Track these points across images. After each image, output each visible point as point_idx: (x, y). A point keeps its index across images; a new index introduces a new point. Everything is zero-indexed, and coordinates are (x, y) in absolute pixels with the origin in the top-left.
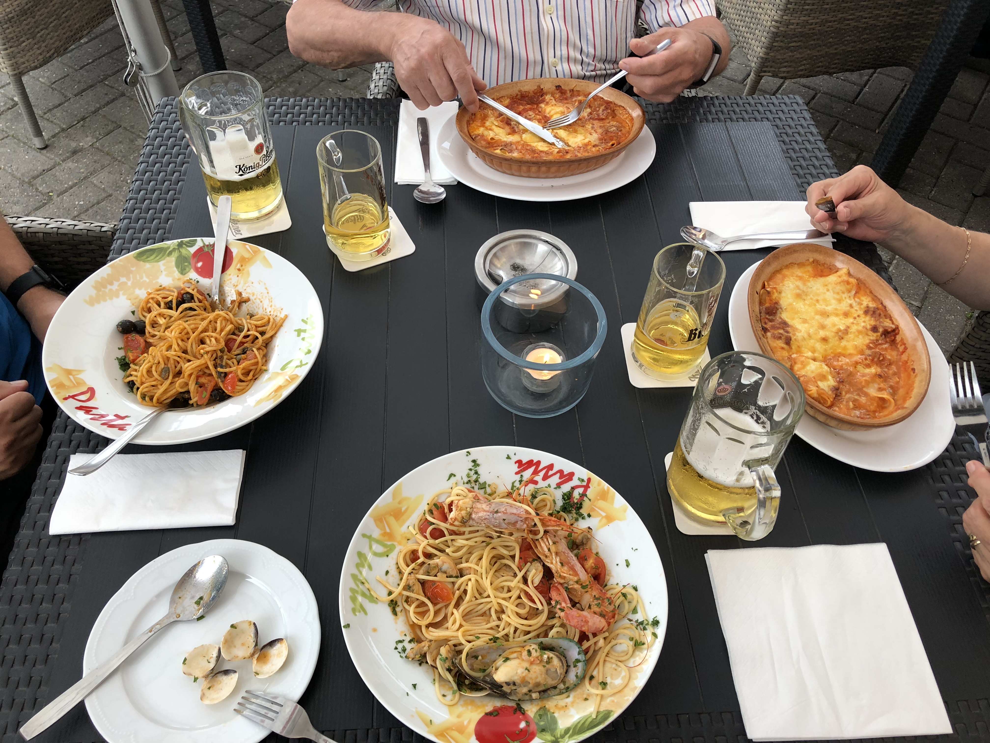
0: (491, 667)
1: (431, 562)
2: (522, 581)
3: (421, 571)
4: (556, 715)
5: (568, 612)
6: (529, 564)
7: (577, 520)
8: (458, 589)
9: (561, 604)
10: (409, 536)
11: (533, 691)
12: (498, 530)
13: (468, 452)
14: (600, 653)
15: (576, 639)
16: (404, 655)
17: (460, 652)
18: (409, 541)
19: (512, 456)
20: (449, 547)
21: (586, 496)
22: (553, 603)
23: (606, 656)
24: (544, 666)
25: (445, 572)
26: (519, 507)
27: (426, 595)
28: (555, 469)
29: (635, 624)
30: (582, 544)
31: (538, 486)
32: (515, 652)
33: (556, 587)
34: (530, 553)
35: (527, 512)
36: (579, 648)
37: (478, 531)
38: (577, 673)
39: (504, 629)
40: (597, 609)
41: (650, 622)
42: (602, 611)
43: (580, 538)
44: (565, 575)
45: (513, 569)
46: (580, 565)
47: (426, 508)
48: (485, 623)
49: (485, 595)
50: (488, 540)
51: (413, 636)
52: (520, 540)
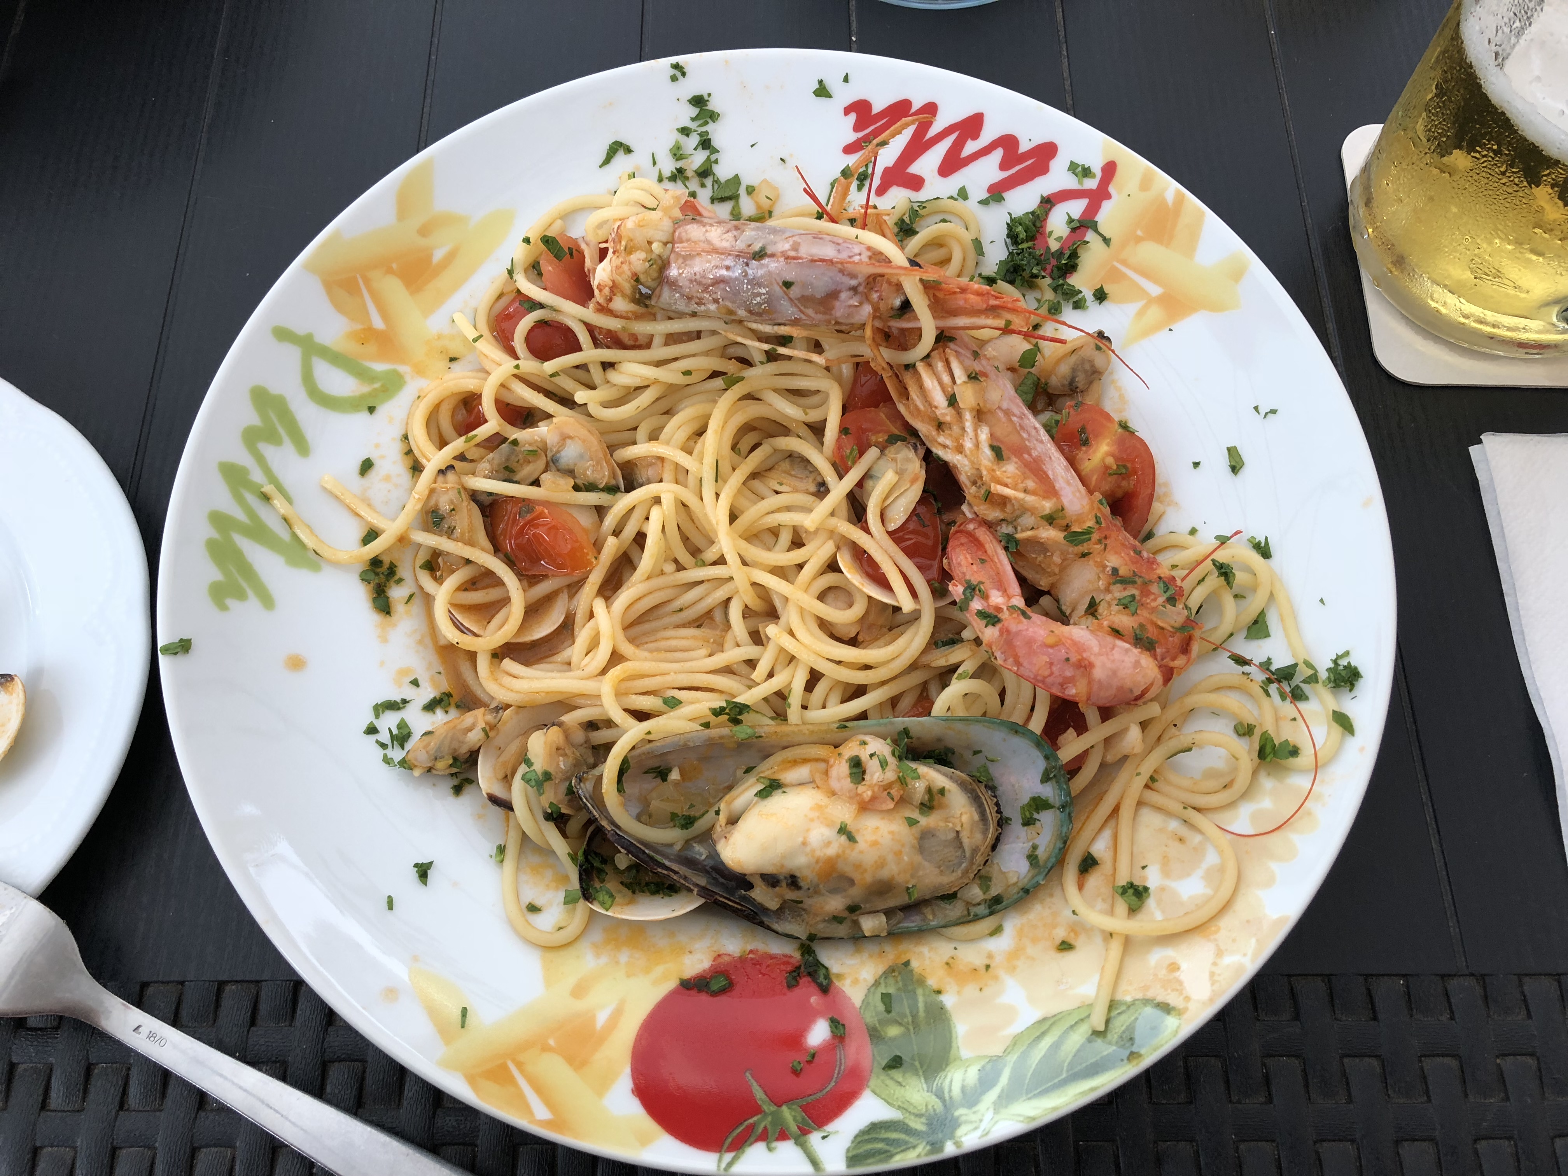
0: (712, 813)
1: (524, 435)
2: (844, 510)
3: (484, 466)
4: (948, 1000)
5: (1014, 627)
6: (873, 453)
7: (1054, 310)
8: (616, 533)
9: (985, 597)
10: (455, 348)
11: (866, 907)
12: (767, 329)
13: (676, 66)
14: (1124, 776)
15: (1037, 724)
16: (397, 754)
17: (602, 750)
18: (455, 365)
19: (834, 84)
20: (593, 387)
21: (1094, 227)
22: (957, 590)
23: (1147, 786)
24: (912, 822)
25: (570, 472)
26: (846, 240)
27: (497, 549)
28: (989, 134)
29: (1260, 676)
30: (1072, 389)
31: (923, 195)
32: (805, 761)
33: (970, 535)
34: (882, 414)
35: (877, 256)
36: (1047, 758)
37: (698, 335)
38: (1035, 847)
39: (771, 675)
40: (1125, 621)
41: (1323, 675)
42: (1141, 626)
43: (1064, 369)
44: (1007, 491)
45: (815, 470)
46: (1064, 462)
47: (519, 252)
48: (704, 652)
49: (710, 554)
50: (731, 367)
51: (445, 687)
52: (847, 370)
